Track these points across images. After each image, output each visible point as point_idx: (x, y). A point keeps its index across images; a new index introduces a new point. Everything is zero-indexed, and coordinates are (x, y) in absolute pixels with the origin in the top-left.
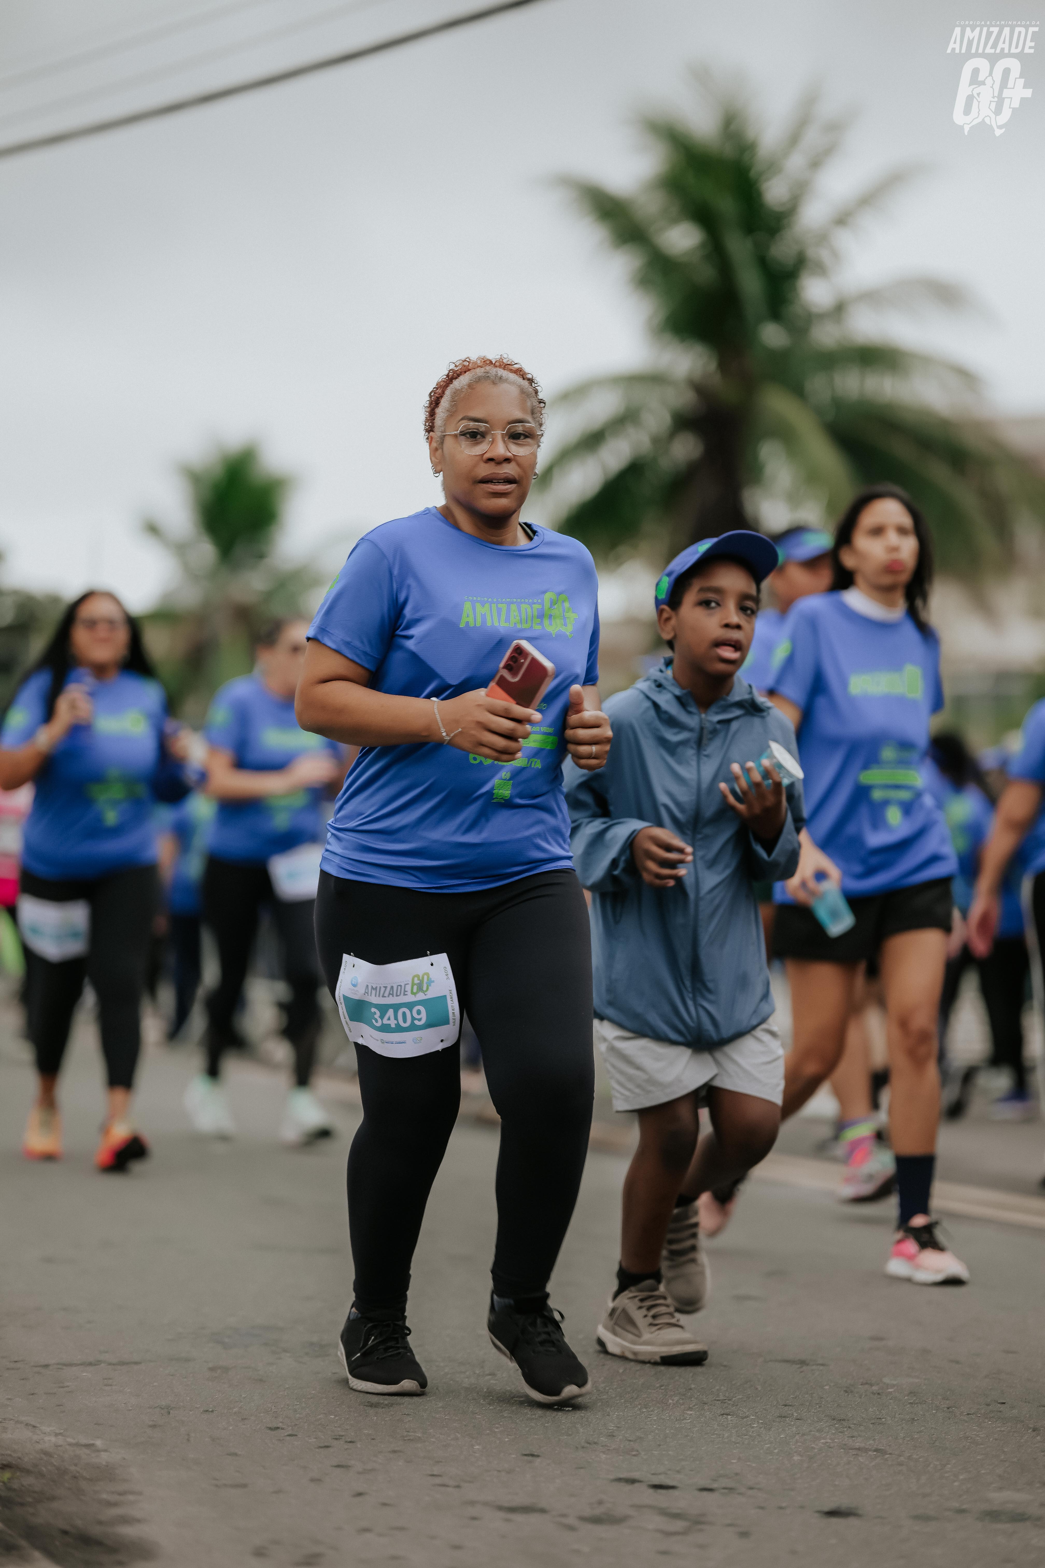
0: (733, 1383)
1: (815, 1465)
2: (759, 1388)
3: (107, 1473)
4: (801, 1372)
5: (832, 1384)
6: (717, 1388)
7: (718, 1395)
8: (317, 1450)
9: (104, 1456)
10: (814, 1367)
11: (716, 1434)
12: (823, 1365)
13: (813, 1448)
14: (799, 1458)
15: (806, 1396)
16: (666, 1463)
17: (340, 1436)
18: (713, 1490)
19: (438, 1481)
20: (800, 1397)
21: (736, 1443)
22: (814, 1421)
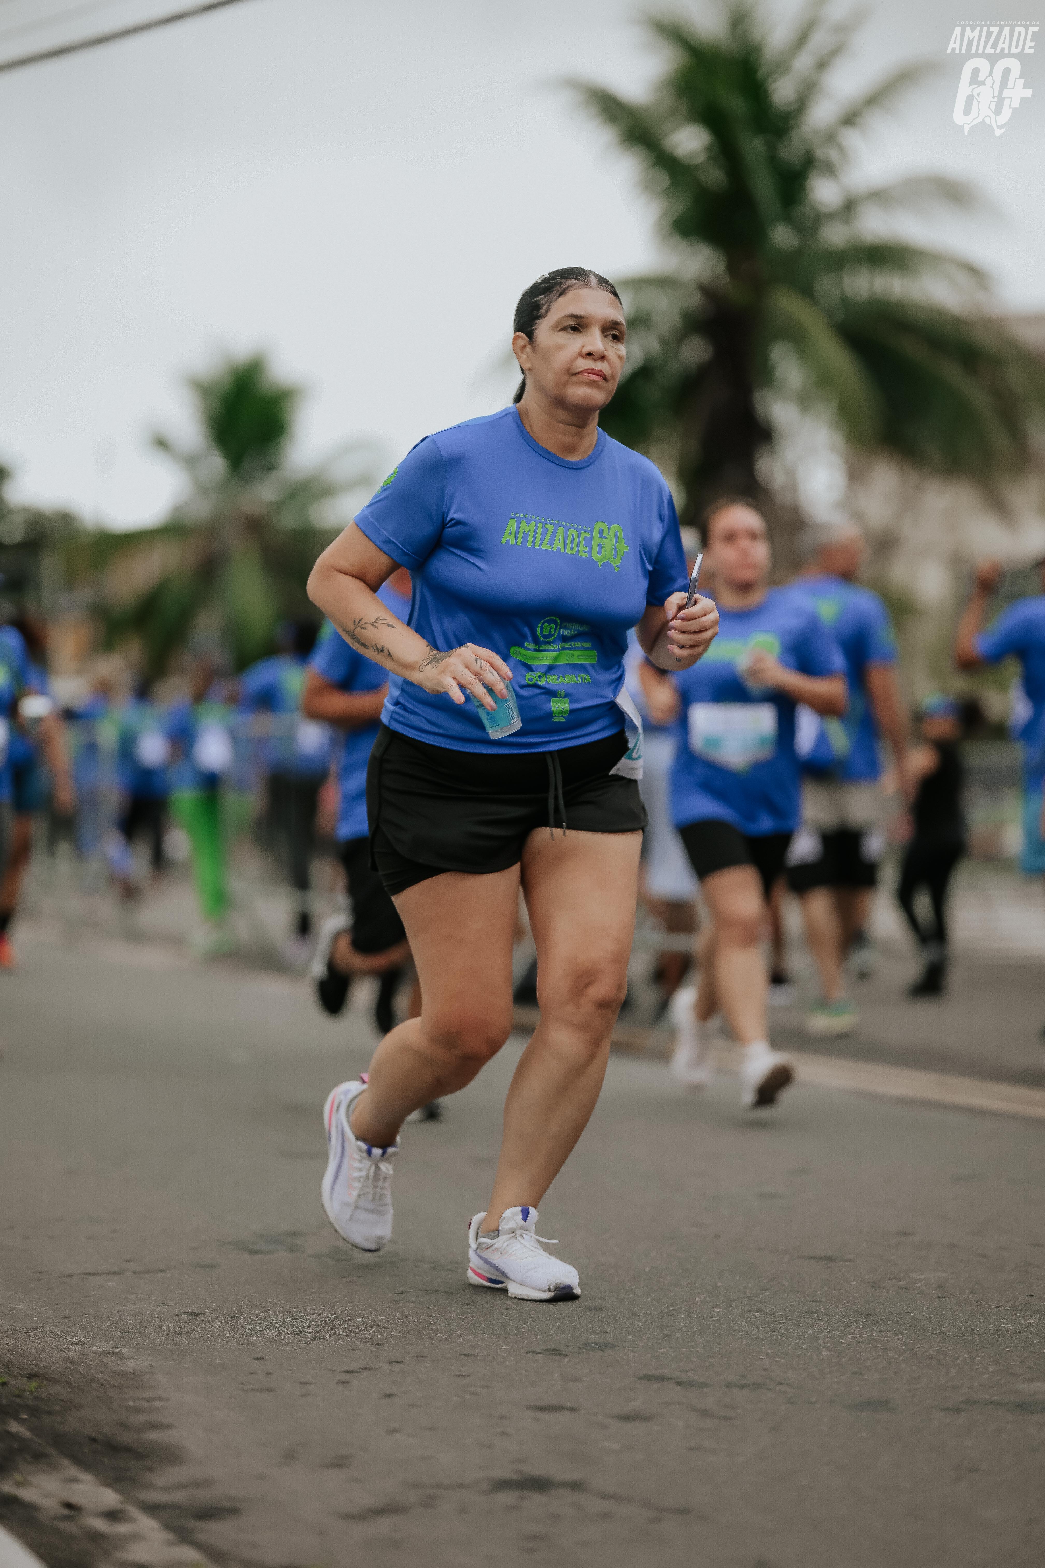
0: (760, 1280)
1: (844, 1360)
2: (786, 1284)
3: (134, 1380)
4: (828, 1268)
5: (860, 1280)
6: (744, 1285)
7: (745, 1293)
8: (344, 1353)
9: (131, 1363)
10: (841, 1263)
11: (744, 1331)
12: (849, 1261)
13: (842, 1343)
14: (828, 1353)
15: (834, 1292)
17: (367, 1339)
18: (742, 1386)
19: (466, 1381)
20: (828, 1292)
21: (764, 1340)
22: (842, 1317)
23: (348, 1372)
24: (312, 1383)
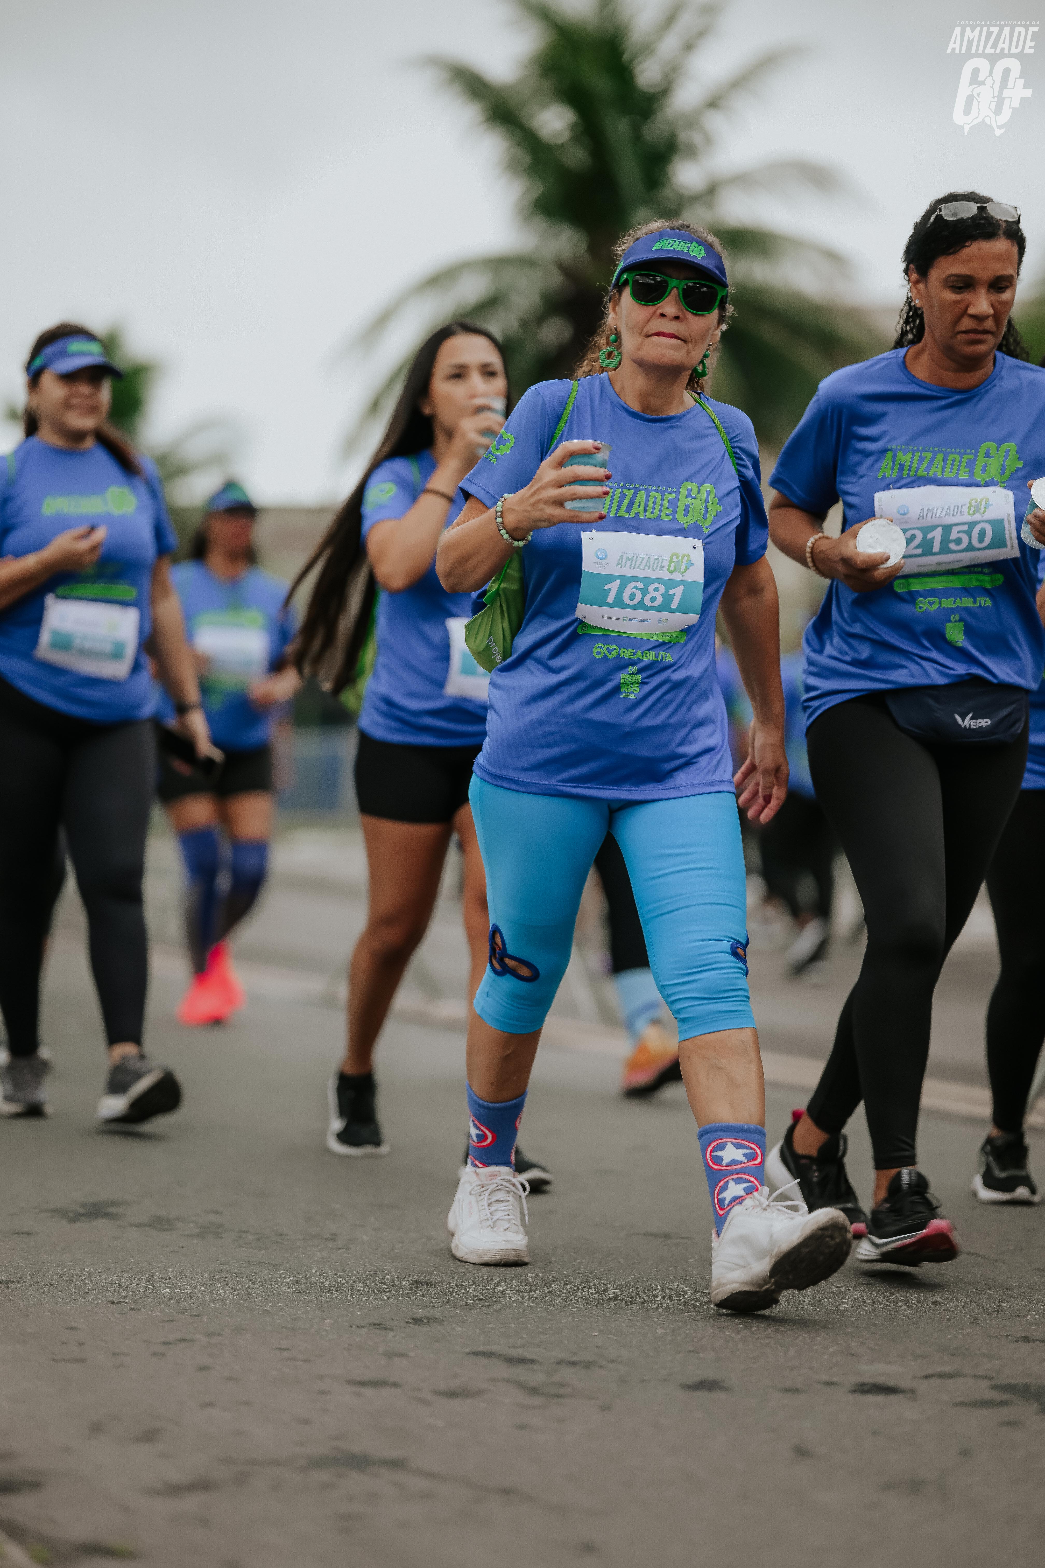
0: (595, 1256)
1: (679, 1338)
2: (622, 1261)
4: (665, 1245)
5: (697, 1257)
6: (578, 1261)
7: (579, 1268)
8: (161, 1324)
10: (678, 1241)
11: (577, 1307)
12: (686, 1238)
13: (678, 1321)
14: (663, 1331)
15: (670, 1269)
16: (525, 1336)
17: (185, 1310)
18: (572, 1364)
19: (286, 1354)
20: (664, 1270)
21: (597, 1316)
22: (678, 1294)
23: (164, 1343)
24: (127, 1355)
